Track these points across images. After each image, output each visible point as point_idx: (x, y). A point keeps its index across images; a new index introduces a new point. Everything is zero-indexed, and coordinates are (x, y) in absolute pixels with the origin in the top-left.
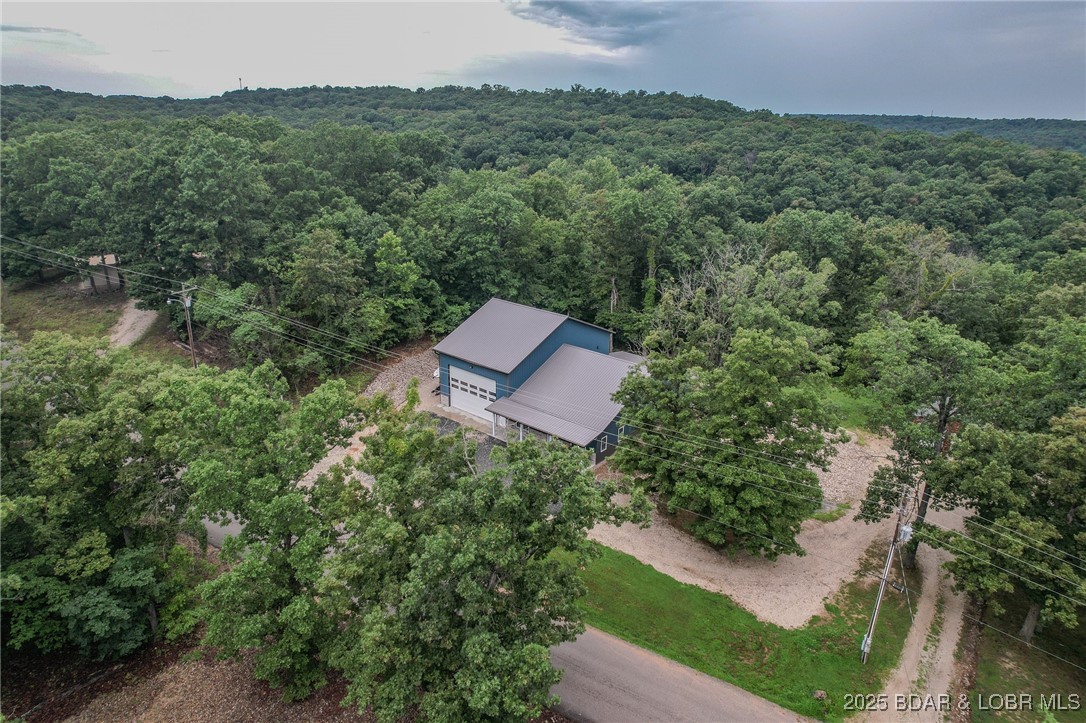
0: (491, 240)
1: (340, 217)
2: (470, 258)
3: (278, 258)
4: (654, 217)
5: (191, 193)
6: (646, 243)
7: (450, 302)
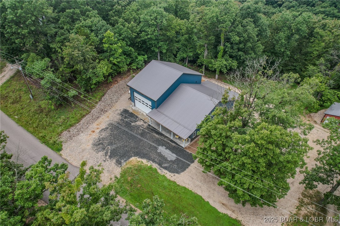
0: (154, 30)
1: (88, 22)
2: (146, 38)
3: (61, 44)
4: (225, 21)
5: (11, 16)
6: (221, 31)
7: (139, 54)
